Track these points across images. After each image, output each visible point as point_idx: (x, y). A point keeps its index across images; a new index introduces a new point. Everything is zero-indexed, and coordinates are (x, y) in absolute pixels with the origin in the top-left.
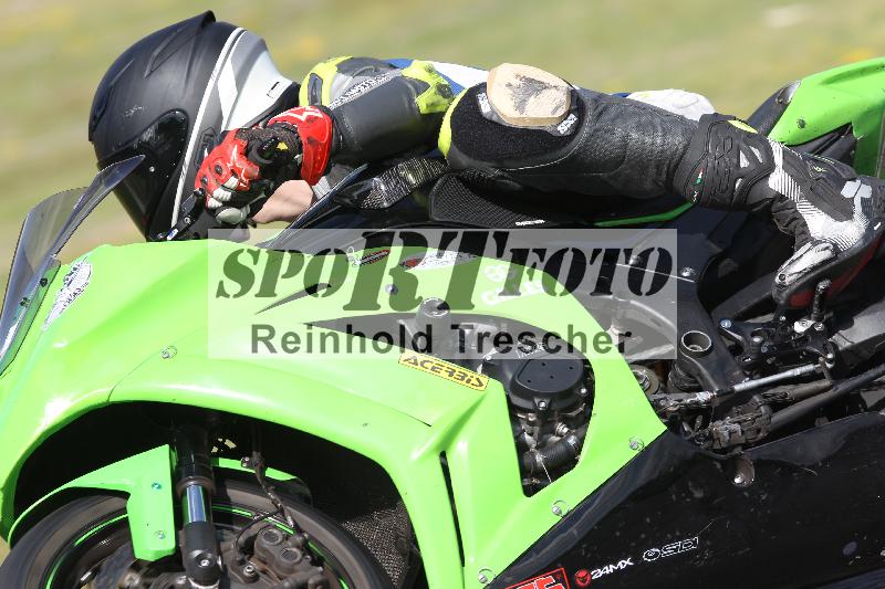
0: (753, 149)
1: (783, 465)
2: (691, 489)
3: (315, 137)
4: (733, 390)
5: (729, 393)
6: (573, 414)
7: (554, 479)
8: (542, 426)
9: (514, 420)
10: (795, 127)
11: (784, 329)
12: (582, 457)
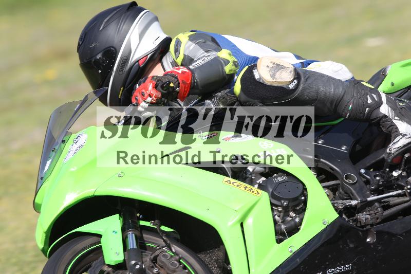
0: (373, 95)
1: (388, 233)
2: (349, 243)
3: (185, 80)
4: (367, 200)
5: (365, 201)
6: (298, 208)
7: (289, 237)
8: (284, 213)
9: (273, 210)
10: (389, 86)
11: (388, 174)
12: (302, 227)
